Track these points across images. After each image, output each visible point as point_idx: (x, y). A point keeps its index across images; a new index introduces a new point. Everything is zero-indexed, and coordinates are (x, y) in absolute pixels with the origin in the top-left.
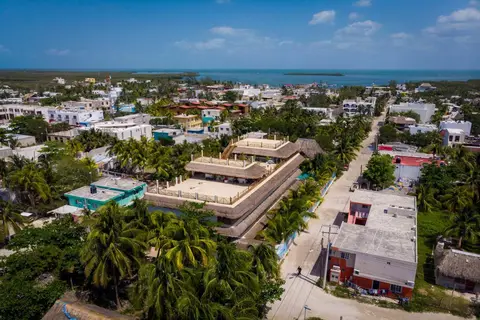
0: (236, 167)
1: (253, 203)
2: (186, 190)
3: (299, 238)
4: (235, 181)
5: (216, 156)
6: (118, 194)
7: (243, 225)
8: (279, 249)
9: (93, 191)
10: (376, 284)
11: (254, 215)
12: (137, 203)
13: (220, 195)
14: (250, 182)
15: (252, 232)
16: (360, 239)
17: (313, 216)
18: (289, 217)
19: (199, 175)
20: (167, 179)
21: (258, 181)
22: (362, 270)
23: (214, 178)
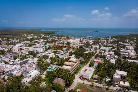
0: (70, 63)
1: (73, 69)
2: (64, 67)
3: (78, 74)
4: (70, 66)
5: (68, 62)
6: (54, 68)
7: (71, 72)
8: (75, 75)
9: (51, 67)
10: (86, 79)
11: (72, 71)
12: (60, 69)
13: (69, 68)
14: (72, 66)
15: (72, 73)
16: (84, 73)
17: (80, 71)
18: (77, 71)
19: (66, 65)
20: (62, 65)
21: (73, 66)
22: (84, 77)
23: (67, 65)
